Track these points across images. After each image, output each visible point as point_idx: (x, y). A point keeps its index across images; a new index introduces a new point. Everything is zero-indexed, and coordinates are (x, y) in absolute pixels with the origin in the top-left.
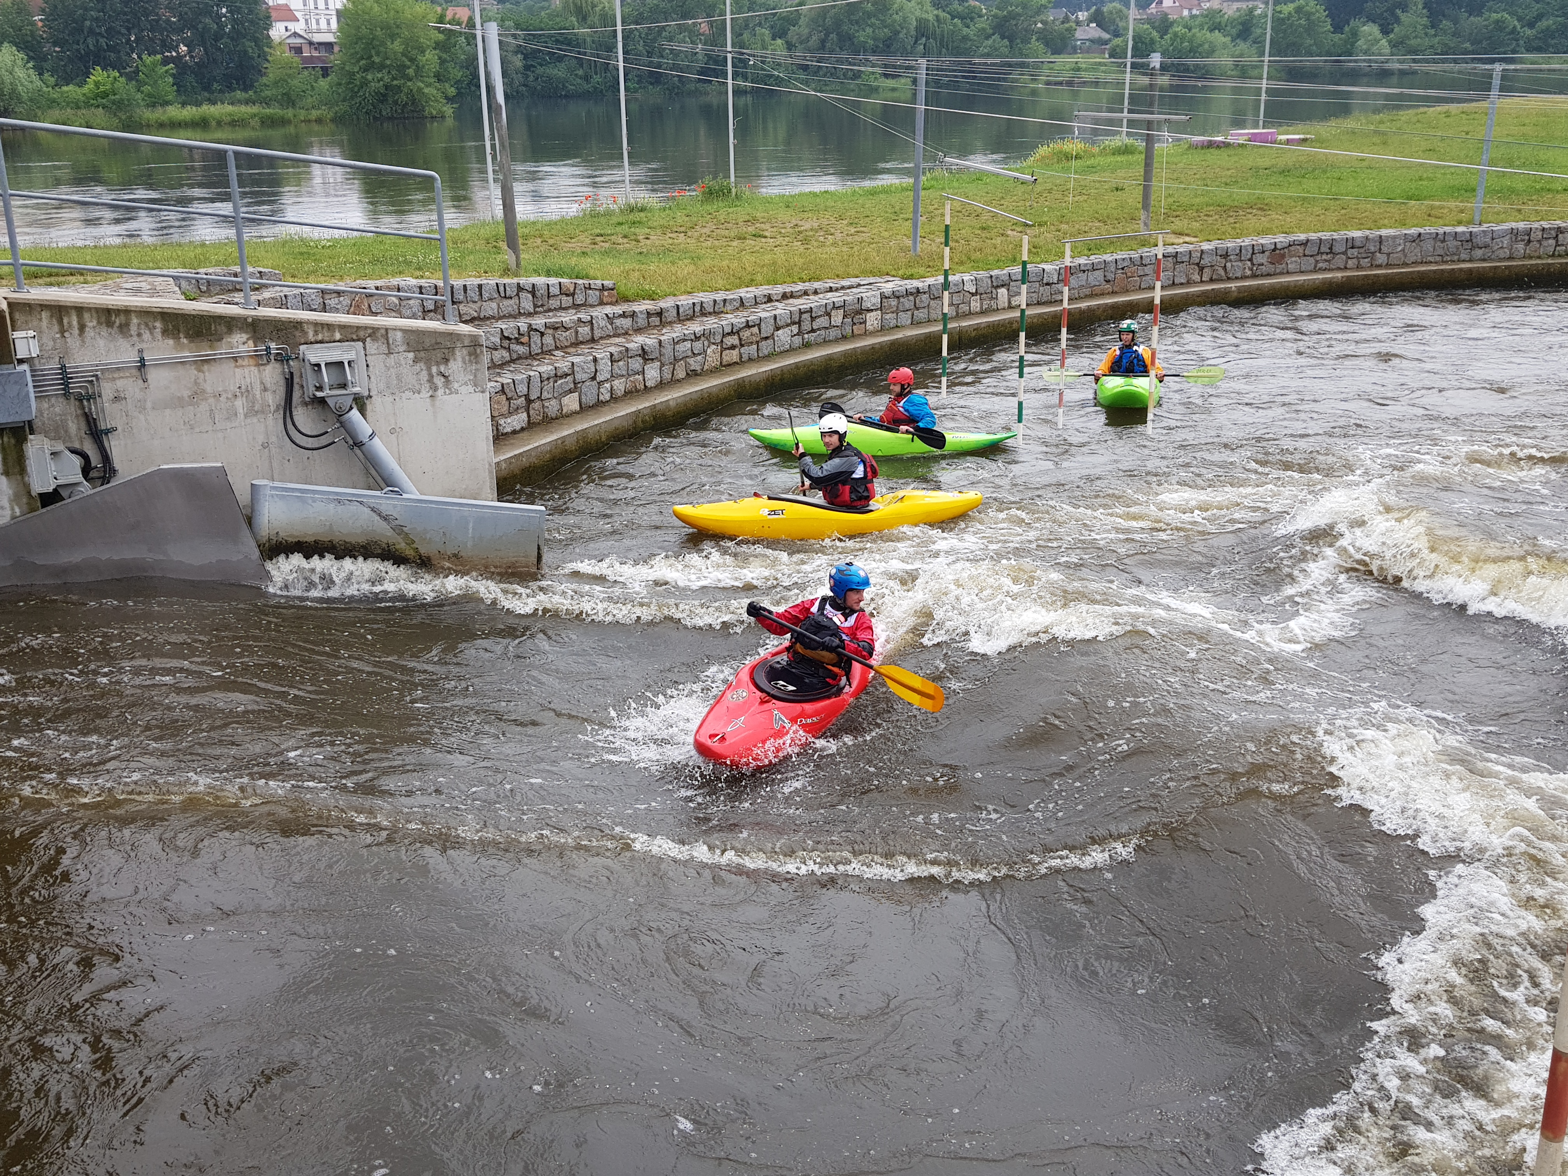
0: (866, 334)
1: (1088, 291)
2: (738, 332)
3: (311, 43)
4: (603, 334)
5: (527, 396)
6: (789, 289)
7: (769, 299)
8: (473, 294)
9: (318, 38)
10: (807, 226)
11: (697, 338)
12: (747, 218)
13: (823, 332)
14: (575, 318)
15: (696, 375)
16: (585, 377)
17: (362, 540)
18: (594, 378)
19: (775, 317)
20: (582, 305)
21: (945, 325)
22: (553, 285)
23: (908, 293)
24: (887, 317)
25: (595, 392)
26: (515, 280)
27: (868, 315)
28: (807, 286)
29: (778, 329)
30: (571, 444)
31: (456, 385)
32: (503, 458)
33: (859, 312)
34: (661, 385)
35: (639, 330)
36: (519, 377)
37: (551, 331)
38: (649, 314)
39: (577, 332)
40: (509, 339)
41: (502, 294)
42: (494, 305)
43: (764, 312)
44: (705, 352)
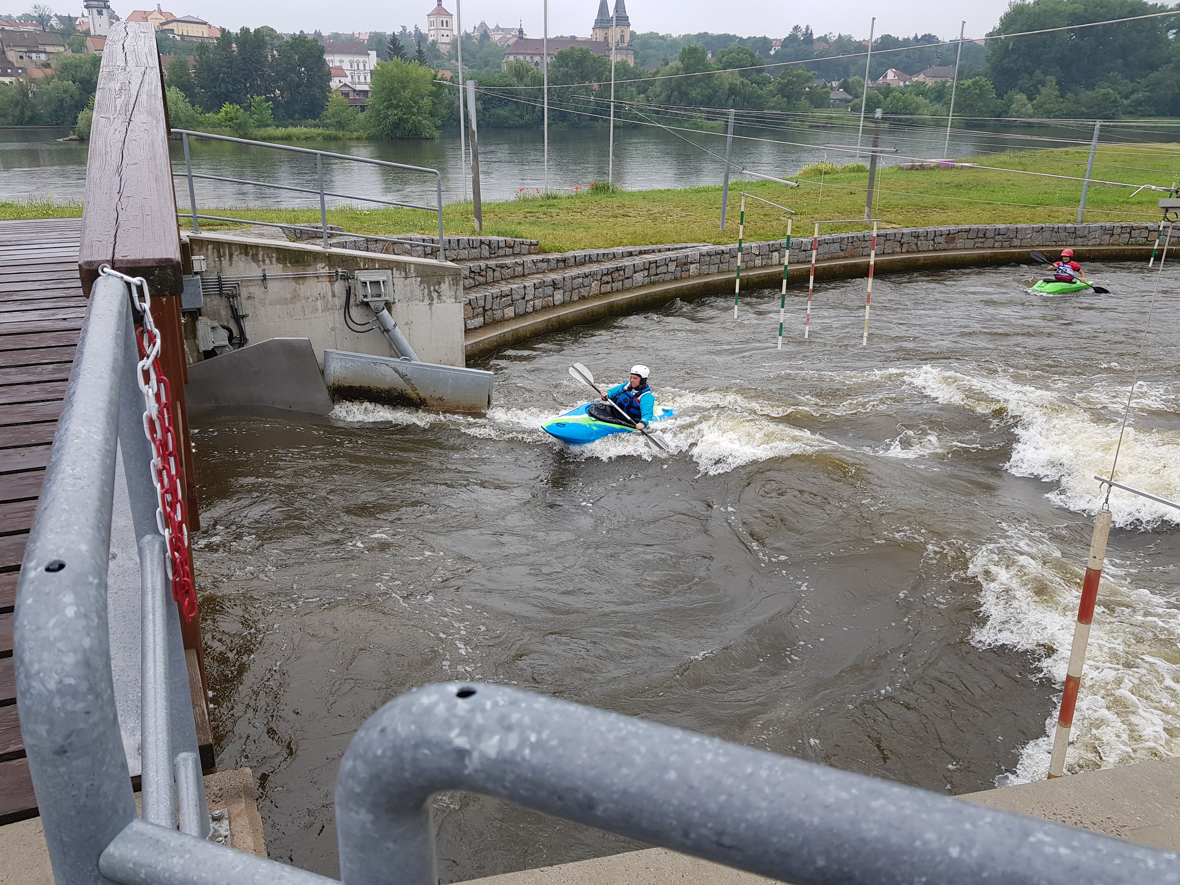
0: (690, 277)
1: (829, 256)
2: (611, 274)
3: (354, 91)
8: (454, 245)
9: (359, 87)
10: (656, 210)
11: (587, 276)
12: (619, 204)
13: (663, 275)
17: (386, 387)
18: (523, 298)
21: (738, 274)
23: (717, 254)
24: (703, 267)
25: (524, 306)
27: (692, 266)
29: (636, 272)
30: (509, 337)
31: (444, 298)
32: (468, 343)
33: (685, 264)
34: (564, 304)
35: (551, 270)
36: (479, 296)
37: (499, 269)
38: (558, 261)
39: (515, 270)
40: (475, 272)
41: (471, 245)
42: (466, 252)
43: (627, 262)
44: (591, 285)
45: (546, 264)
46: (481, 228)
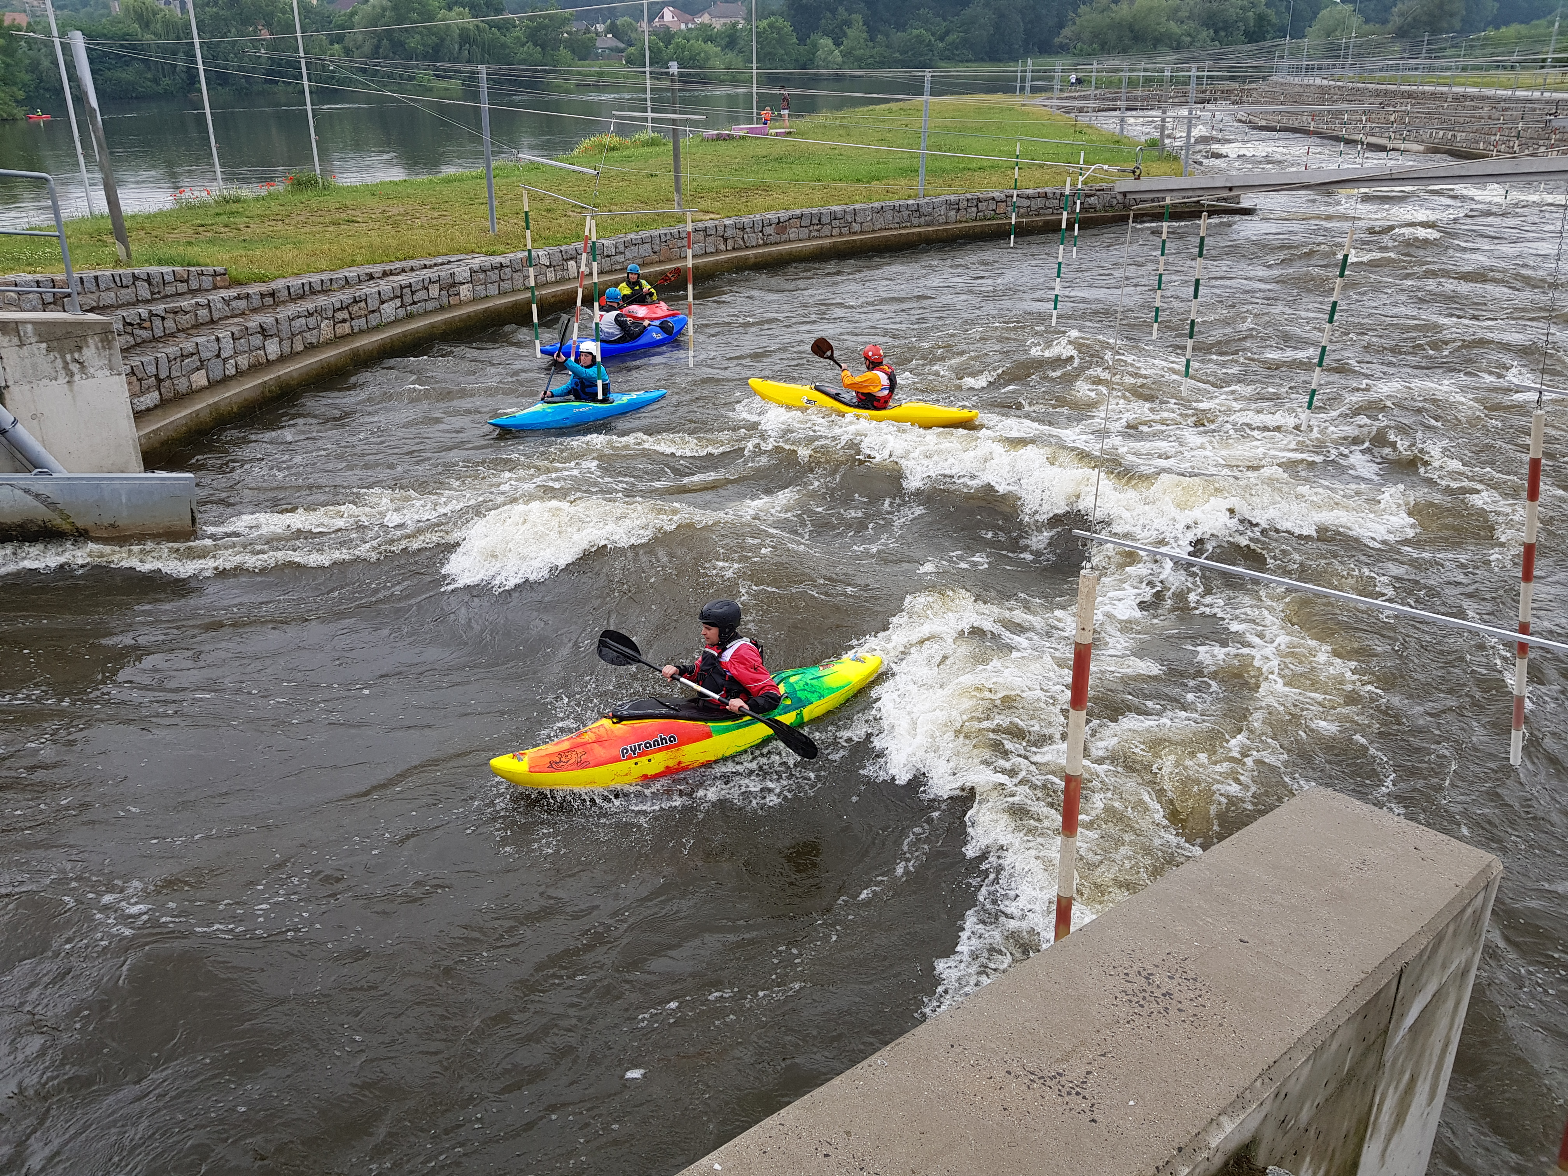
0: (461, 304)
2: (347, 308)
4: (222, 315)
5: (157, 376)
6: (387, 268)
7: (371, 277)
8: (91, 286)
10: (395, 211)
11: (311, 315)
12: (338, 205)
13: (423, 304)
14: (193, 302)
15: (314, 347)
16: (209, 355)
17: (16, 519)
18: (218, 356)
19: (379, 292)
20: (196, 290)
21: (532, 294)
22: (167, 273)
23: (493, 268)
24: (478, 288)
25: (221, 368)
26: (129, 271)
27: (461, 287)
28: (403, 264)
29: (383, 303)
30: (205, 416)
31: (92, 370)
32: (141, 433)
33: (452, 285)
34: (282, 359)
35: (255, 310)
36: (145, 359)
37: (171, 315)
38: (262, 296)
39: (196, 315)
40: (131, 324)
41: (118, 283)
42: (112, 294)
43: (369, 289)
44: (319, 326)
45: (244, 302)
46: (129, 255)
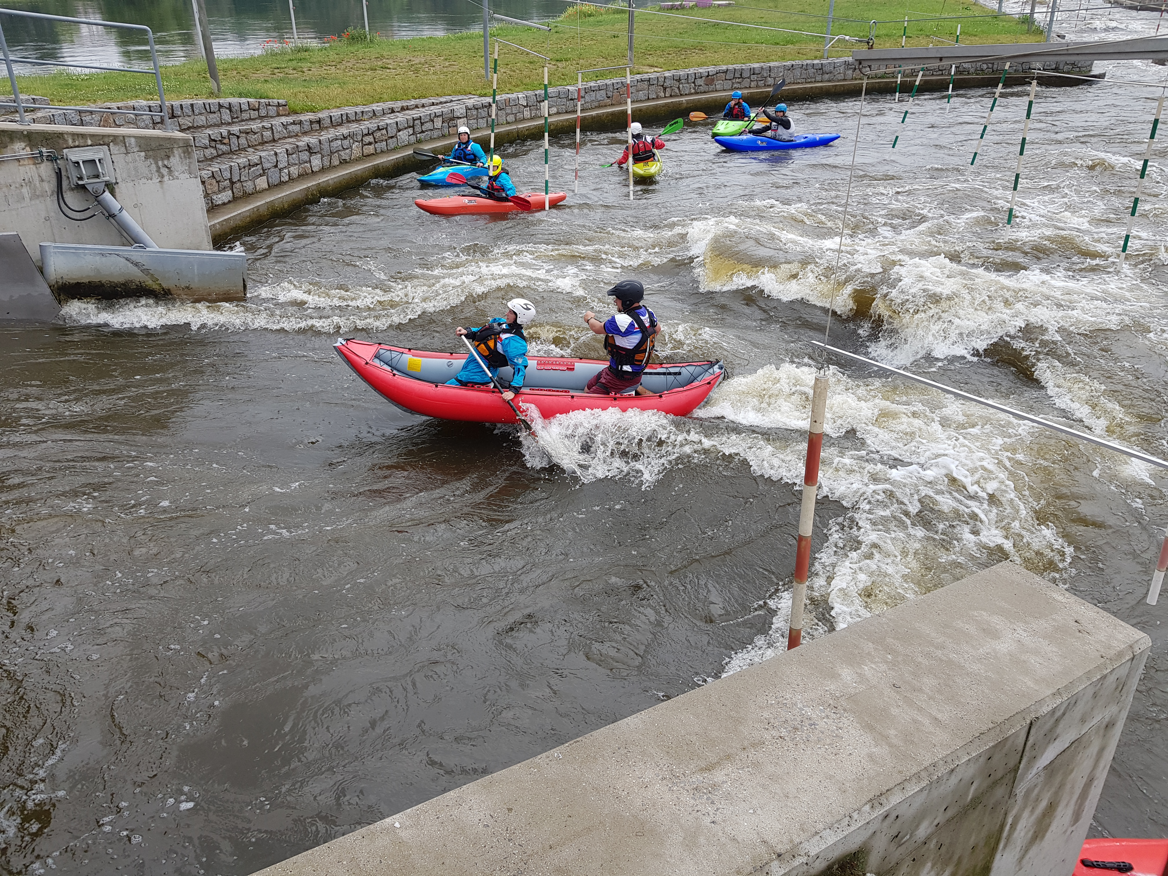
1: (596, 104)
2: (372, 134)
4: (281, 136)
5: (230, 180)
6: (405, 104)
7: (392, 111)
8: (188, 111)
10: (417, 61)
11: (345, 138)
12: (377, 55)
13: (429, 133)
14: (261, 125)
15: (347, 162)
16: (269, 165)
17: (121, 280)
18: (276, 166)
19: (397, 123)
20: (264, 117)
22: (244, 103)
23: (483, 106)
25: (278, 175)
26: (216, 101)
28: (417, 102)
29: (399, 131)
30: (264, 211)
31: (176, 174)
32: (213, 223)
33: (451, 119)
34: (323, 170)
35: (305, 133)
36: (223, 167)
37: (244, 135)
38: (311, 122)
39: (262, 135)
40: (215, 141)
41: (208, 110)
42: (203, 118)
43: (389, 120)
44: (351, 147)
45: (298, 126)
46: (218, 89)
